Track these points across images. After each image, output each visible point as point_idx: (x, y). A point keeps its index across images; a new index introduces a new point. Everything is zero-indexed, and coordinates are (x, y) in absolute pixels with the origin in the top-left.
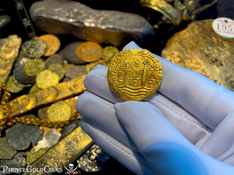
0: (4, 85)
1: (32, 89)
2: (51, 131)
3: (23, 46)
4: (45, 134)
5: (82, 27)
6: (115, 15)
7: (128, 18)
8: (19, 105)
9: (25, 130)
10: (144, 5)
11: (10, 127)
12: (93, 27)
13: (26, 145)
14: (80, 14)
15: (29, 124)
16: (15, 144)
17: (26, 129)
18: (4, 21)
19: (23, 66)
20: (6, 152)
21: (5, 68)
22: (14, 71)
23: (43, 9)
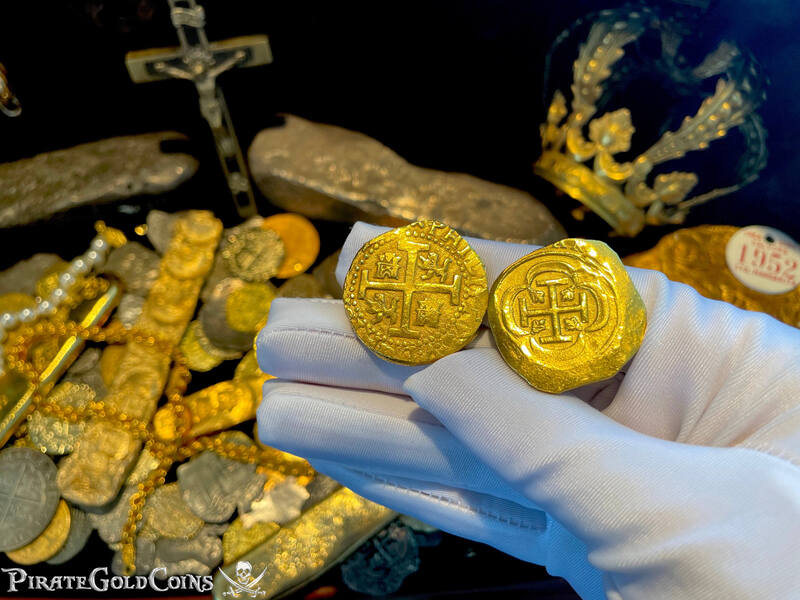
1: (242, 366)
2: (287, 483)
4: (268, 487)
6: (470, 190)
8: (212, 407)
9: (224, 472)
11: (187, 460)
13: (224, 510)
14: (378, 180)
16: (201, 503)
19: (222, 301)
20: (177, 520)
21: (179, 302)
22: (201, 313)
23: (286, 154)
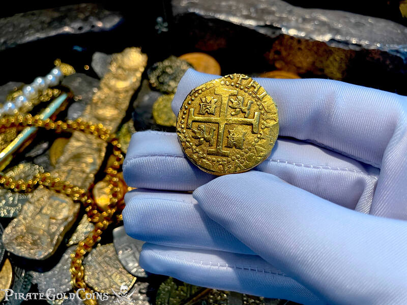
19: (149, 105)
21: (115, 105)
22: (133, 114)
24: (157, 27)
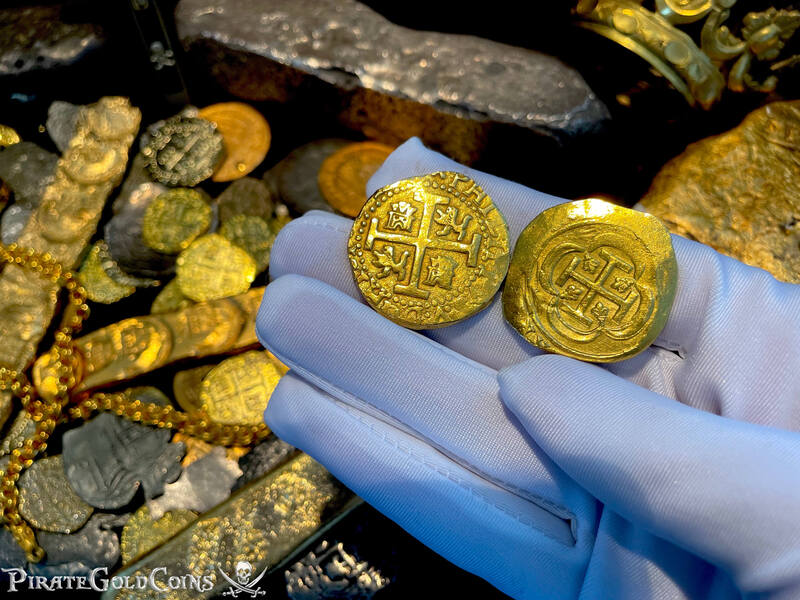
0: (70, 275)
1: (161, 298)
2: (211, 455)
3: (144, 139)
4: (188, 461)
5: (349, 88)
6: (477, 52)
7: (518, 68)
8: (114, 351)
9: (126, 441)
10: (586, 25)
11: (78, 423)
12: (387, 91)
13: (123, 492)
14: (350, 41)
15: (139, 423)
16: (90, 484)
17: (128, 437)
18: (85, 43)
19: (140, 212)
20: (56, 506)
21: (77, 215)
22: (107, 228)
23: (221, 11)
24: (154, 59)
